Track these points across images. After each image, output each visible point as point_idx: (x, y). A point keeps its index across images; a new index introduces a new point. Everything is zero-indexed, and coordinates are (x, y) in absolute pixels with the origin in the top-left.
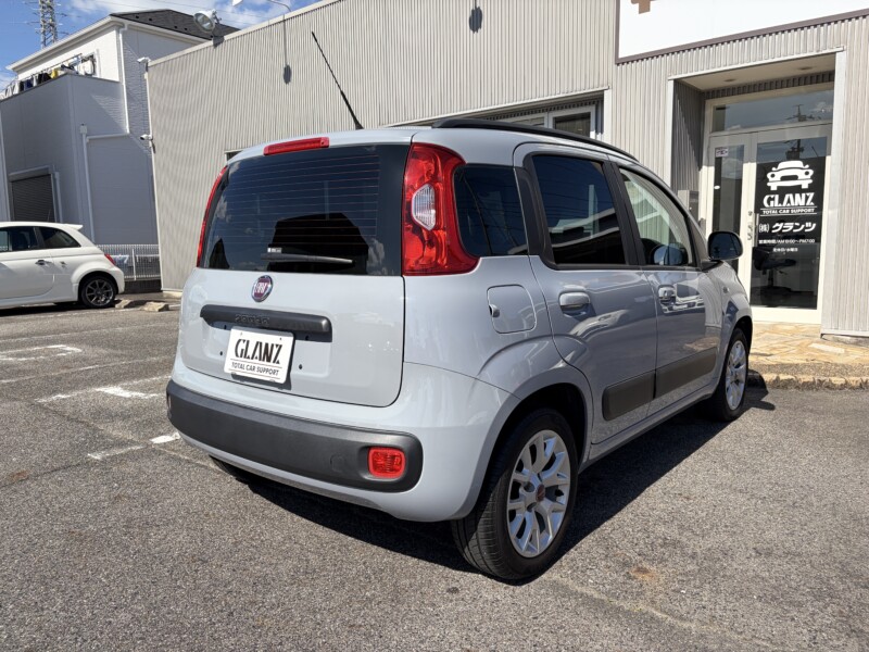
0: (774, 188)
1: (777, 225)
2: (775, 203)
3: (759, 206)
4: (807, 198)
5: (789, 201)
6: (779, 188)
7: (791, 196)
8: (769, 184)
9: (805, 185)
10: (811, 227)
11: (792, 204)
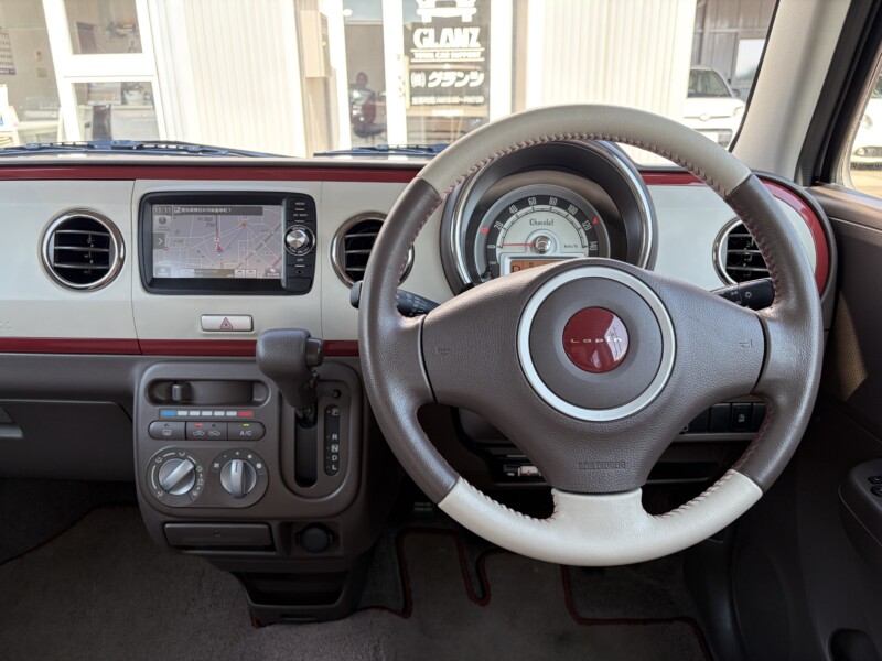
0: (427, 19)
1: (433, 75)
2: (430, 41)
3: (409, 46)
4: (470, 35)
5: (448, 41)
6: (433, 18)
7: (450, 30)
8: (419, 12)
9: (467, 18)
10: (476, 78)
11: (453, 43)
